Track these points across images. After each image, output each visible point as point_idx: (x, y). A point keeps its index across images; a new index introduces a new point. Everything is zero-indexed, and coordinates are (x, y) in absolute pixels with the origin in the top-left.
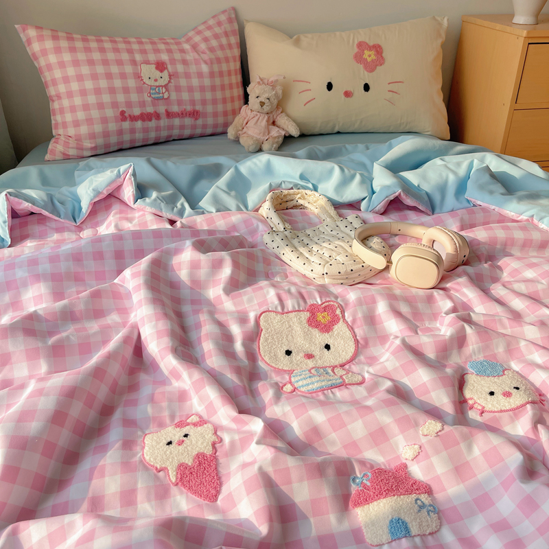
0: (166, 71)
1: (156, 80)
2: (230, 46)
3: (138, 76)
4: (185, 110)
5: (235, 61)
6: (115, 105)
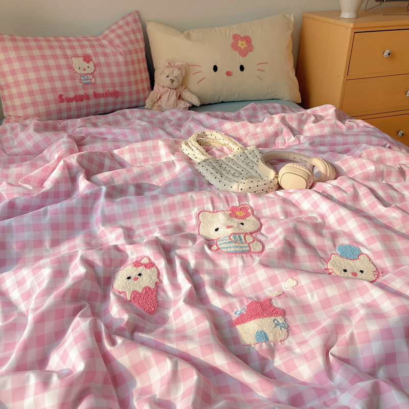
0: (91, 62)
1: (84, 70)
2: (137, 40)
3: (70, 67)
4: (108, 91)
5: (142, 52)
6: (54, 90)
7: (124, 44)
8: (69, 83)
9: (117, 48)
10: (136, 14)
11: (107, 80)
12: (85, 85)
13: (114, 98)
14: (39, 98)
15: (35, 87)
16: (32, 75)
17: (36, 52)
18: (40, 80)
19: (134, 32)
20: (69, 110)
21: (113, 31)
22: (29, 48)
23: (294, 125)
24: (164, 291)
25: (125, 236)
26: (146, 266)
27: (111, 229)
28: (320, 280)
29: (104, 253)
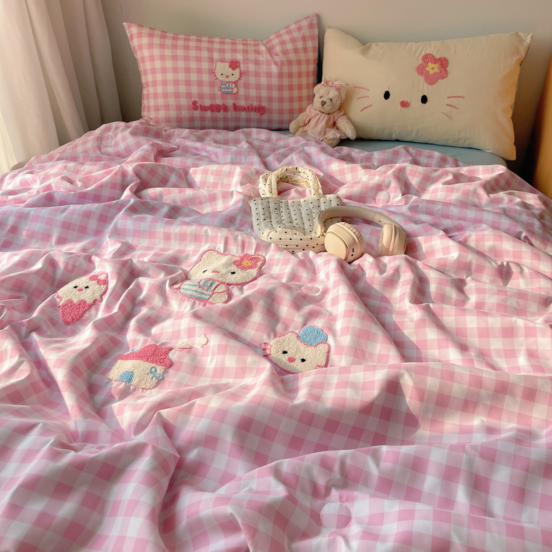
0: (238, 70)
1: (227, 77)
2: (305, 49)
3: (212, 72)
4: (251, 105)
6: (189, 95)
7: (285, 52)
8: (206, 90)
9: (275, 57)
10: (315, 18)
11: (253, 93)
12: (225, 95)
13: (259, 114)
14: (172, 101)
15: (171, 89)
16: (170, 76)
17: (180, 52)
18: (176, 83)
19: (304, 39)
20: (203, 119)
21: (279, 36)
22: (175, 47)
23: (414, 181)
24: (97, 310)
25: (117, 252)
26: (99, 282)
27: (113, 242)
28: (226, 346)
29: (70, 258)
